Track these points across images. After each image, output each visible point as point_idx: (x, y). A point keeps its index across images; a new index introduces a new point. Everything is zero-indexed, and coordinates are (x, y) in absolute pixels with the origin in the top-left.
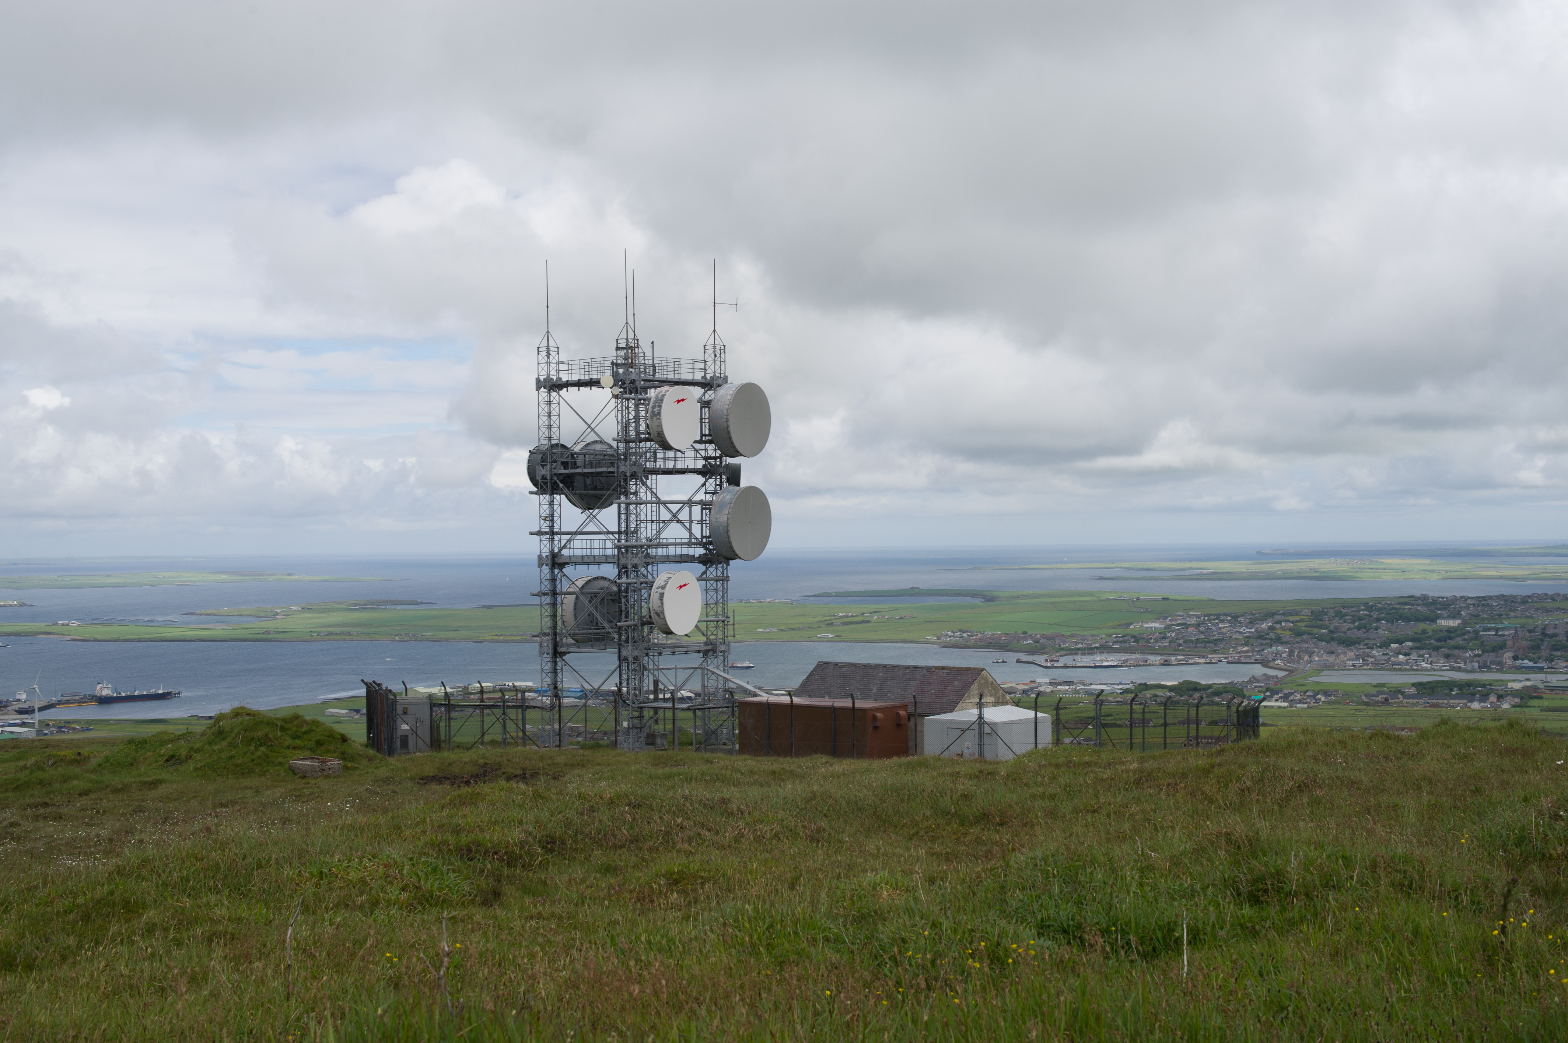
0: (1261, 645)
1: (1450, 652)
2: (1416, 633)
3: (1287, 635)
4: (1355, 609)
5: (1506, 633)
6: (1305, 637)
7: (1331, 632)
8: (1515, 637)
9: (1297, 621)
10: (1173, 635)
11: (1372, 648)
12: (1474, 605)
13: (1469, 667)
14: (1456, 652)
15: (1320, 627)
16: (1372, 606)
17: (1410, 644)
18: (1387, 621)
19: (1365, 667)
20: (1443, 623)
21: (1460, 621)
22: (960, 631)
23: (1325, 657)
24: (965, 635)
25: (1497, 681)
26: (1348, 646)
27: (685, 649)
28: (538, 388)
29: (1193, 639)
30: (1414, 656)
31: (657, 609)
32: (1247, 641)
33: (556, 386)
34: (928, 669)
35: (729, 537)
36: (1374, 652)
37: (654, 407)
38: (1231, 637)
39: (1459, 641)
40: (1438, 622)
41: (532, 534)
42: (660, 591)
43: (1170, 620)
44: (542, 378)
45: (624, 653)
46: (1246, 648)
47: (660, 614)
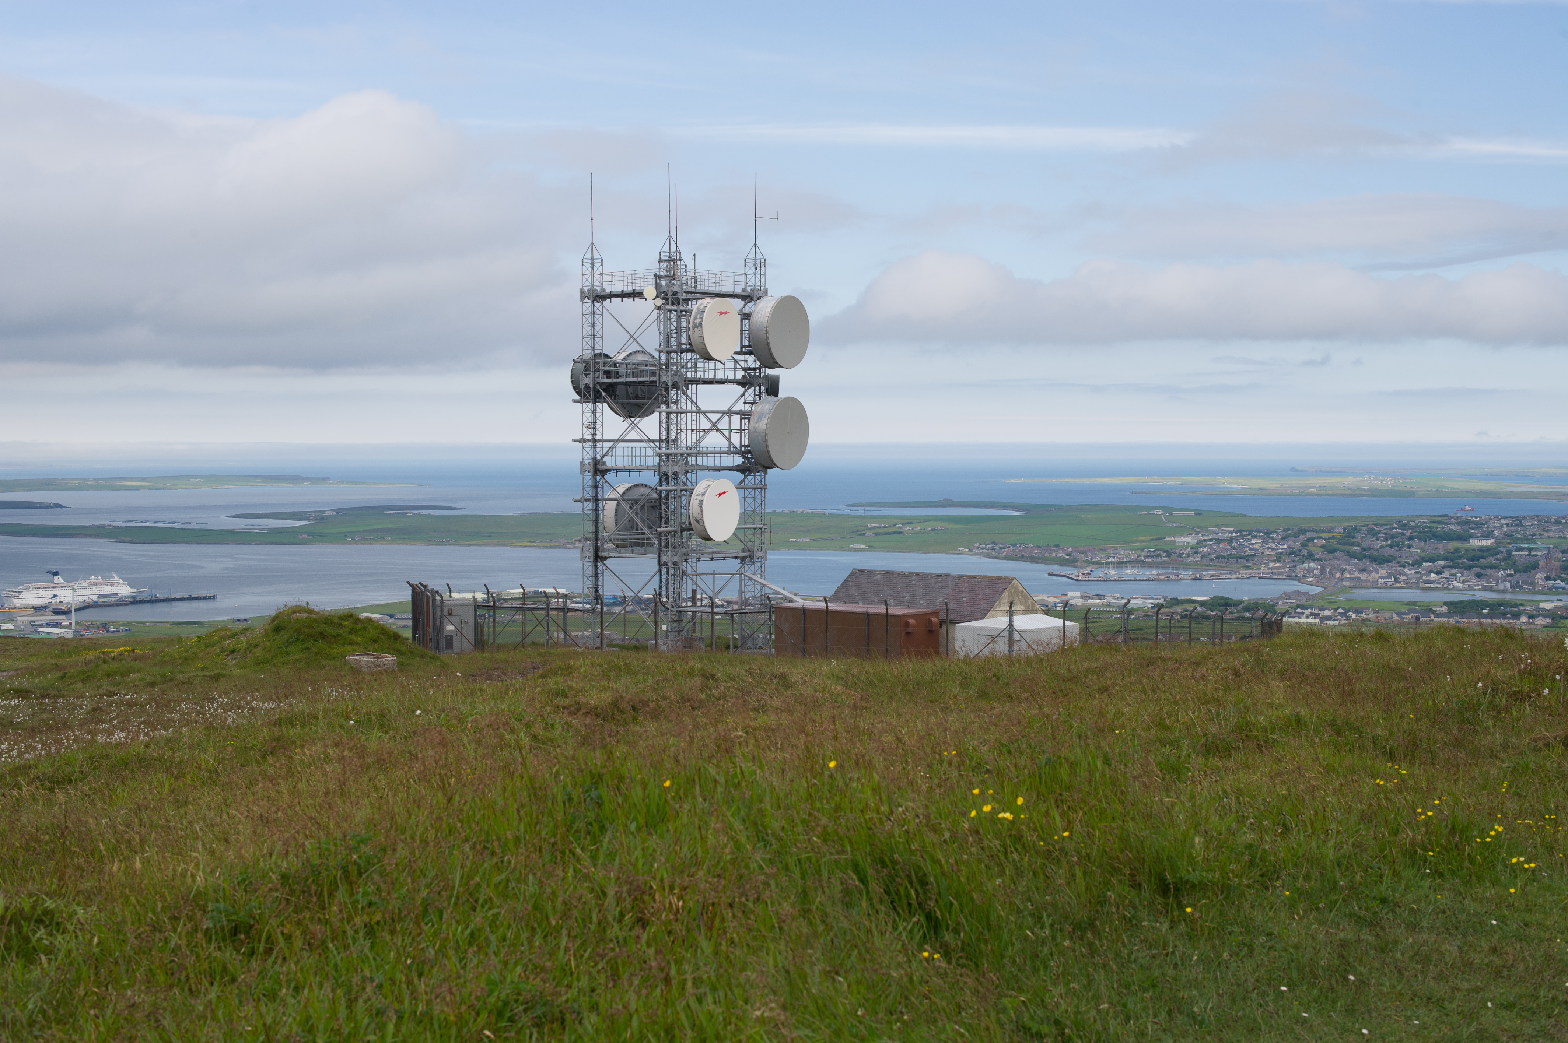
0: (1293, 561)
1: (1482, 571)
2: (1448, 552)
3: (1319, 553)
4: (1388, 527)
5: (1539, 553)
6: (1338, 554)
7: (1364, 549)
8: (1547, 557)
9: (1329, 538)
10: (1205, 550)
11: (1404, 567)
12: (1507, 525)
13: (1501, 587)
14: (1488, 571)
15: (1353, 544)
16: (1405, 525)
17: (1442, 563)
18: (1420, 539)
19: (1397, 585)
20: (1476, 543)
21: (1493, 541)
22: (993, 543)
23: (1357, 574)
24: (997, 547)
25: (1529, 601)
26: (1380, 564)
27: (723, 555)
28: (582, 298)
29: (1225, 554)
30: (1446, 574)
31: (696, 515)
32: (1279, 558)
33: (600, 297)
34: (960, 577)
35: (767, 446)
36: (1406, 570)
37: (695, 319)
38: (1263, 553)
39: (1492, 561)
40: (1471, 541)
41: (575, 441)
42: (700, 498)
43: (1203, 535)
44: (586, 289)
45: (664, 558)
46: (1278, 565)
47: (700, 521)
